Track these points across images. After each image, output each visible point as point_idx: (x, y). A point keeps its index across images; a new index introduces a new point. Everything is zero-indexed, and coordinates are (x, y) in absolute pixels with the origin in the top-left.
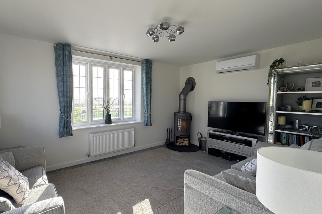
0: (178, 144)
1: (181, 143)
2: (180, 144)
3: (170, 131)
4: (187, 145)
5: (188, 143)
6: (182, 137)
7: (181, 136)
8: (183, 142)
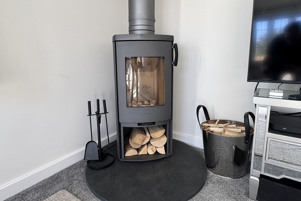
0: (130, 153)
1: (143, 146)
2: (138, 150)
3: (102, 111)
4: (162, 151)
5: (165, 146)
6: (143, 129)
7: (139, 124)
8: (148, 143)
